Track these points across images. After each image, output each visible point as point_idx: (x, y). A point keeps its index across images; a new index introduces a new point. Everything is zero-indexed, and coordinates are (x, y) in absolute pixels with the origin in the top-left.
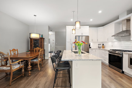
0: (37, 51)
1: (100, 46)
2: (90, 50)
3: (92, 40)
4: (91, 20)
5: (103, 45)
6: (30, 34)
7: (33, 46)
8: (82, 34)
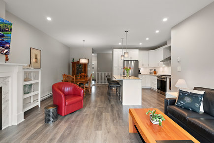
0: (83, 77)
1: (151, 72)
2: (139, 76)
3: (143, 65)
4: (141, 44)
5: (155, 70)
6: (79, 59)
7: (76, 71)
8: (131, 58)
